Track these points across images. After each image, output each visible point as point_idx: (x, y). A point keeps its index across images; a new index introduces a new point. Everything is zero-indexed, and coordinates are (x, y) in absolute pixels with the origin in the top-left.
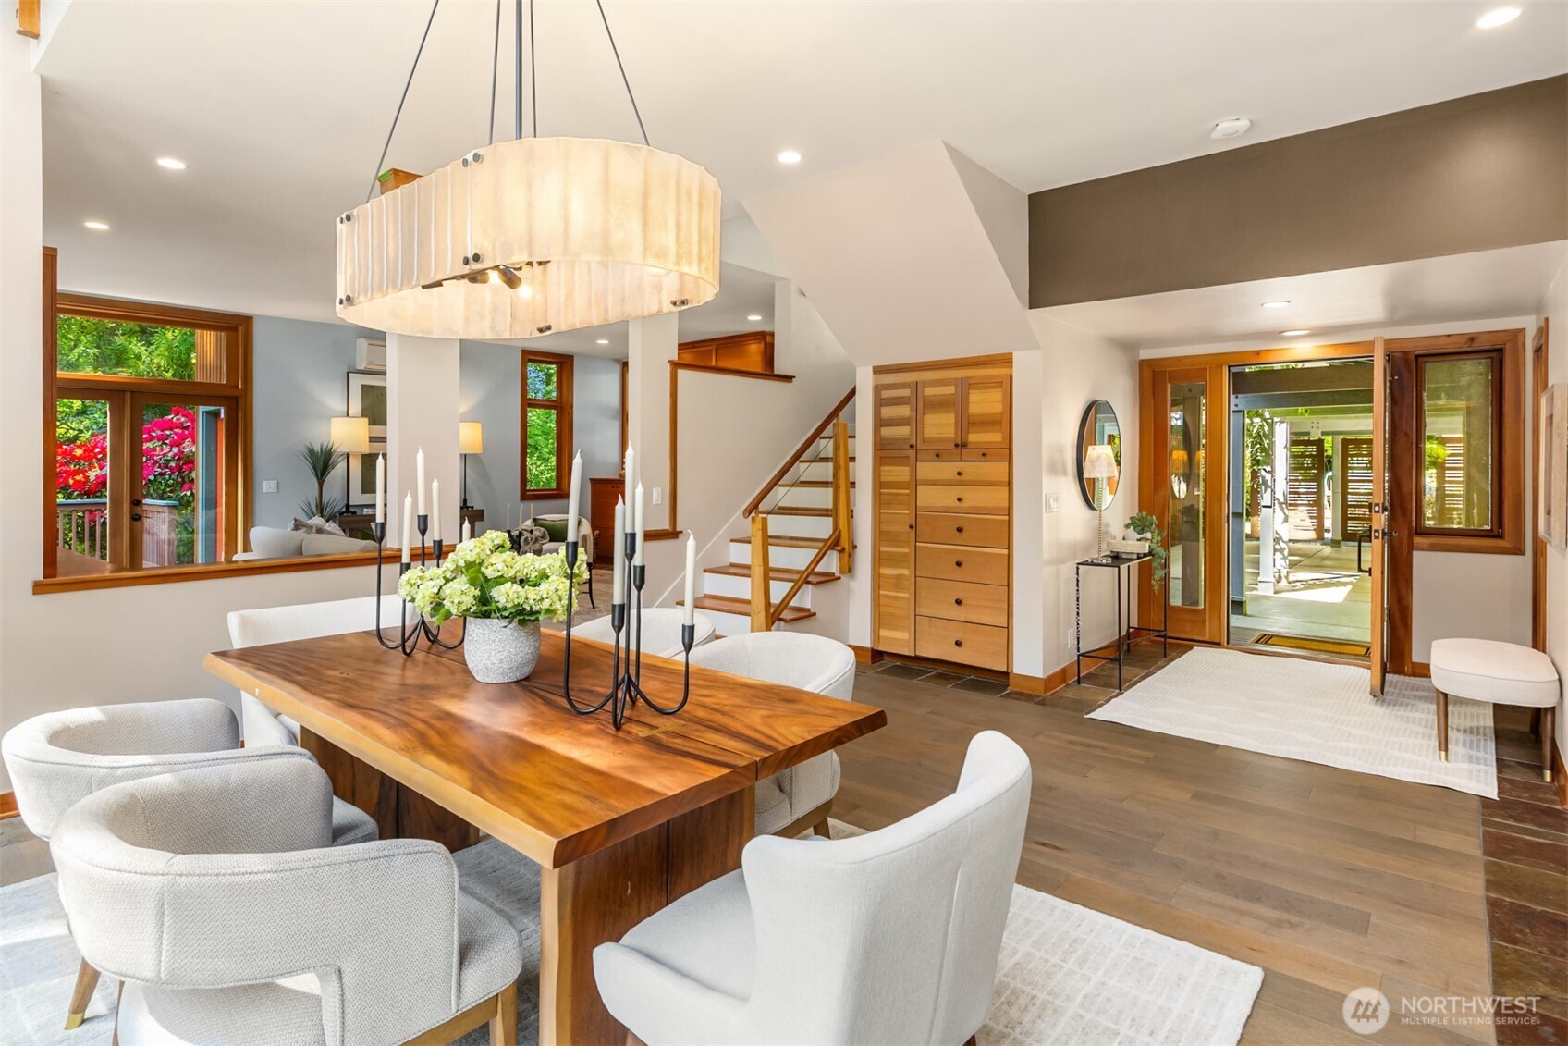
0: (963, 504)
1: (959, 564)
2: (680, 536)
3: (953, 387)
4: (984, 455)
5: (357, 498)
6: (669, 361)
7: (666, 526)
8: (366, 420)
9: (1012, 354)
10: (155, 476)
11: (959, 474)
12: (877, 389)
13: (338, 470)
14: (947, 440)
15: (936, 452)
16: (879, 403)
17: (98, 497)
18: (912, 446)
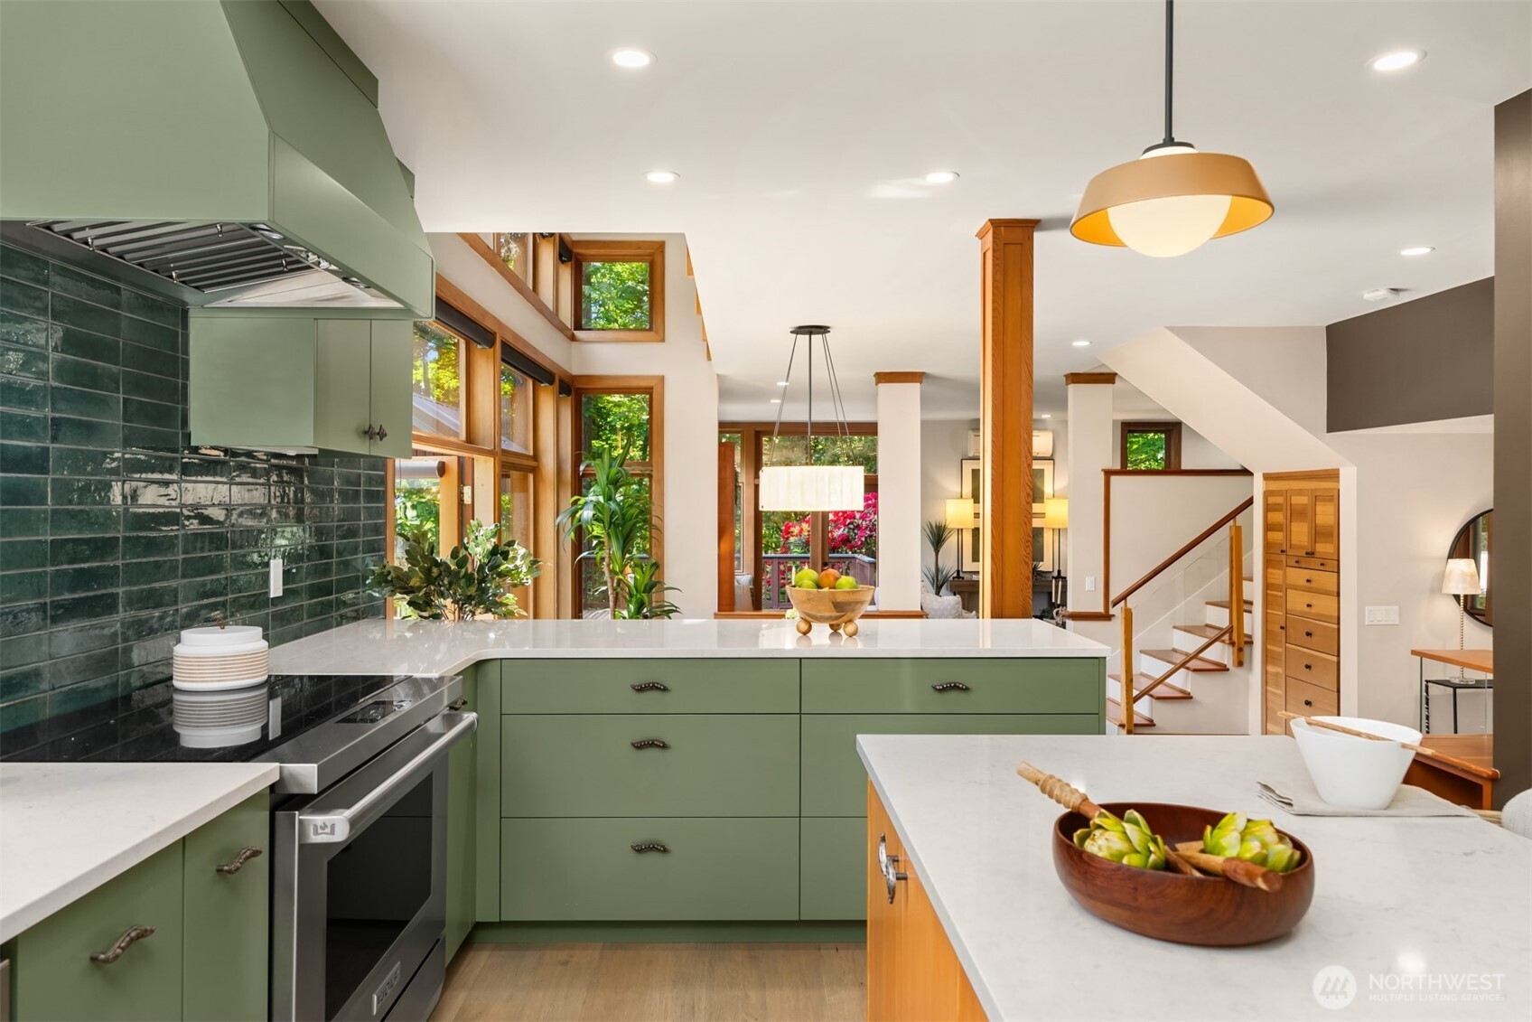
0: (1313, 610)
1: (1308, 667)
2: (1113, 618)
3: (1306, 498)
4: (1322, 564)
5: (968, 565)
6: (1103, 470)
7: (1101, 609)
8: (972, 500)
9: (1338, 470)
10: (866, 538)
11: (1308, 581)
12: (1267, 494)
13: (951, 543)
14: (1303, 547)
15: (1296, 559)
16: (1268, 508)
17: (838, 552)
18: (1282, 551)
